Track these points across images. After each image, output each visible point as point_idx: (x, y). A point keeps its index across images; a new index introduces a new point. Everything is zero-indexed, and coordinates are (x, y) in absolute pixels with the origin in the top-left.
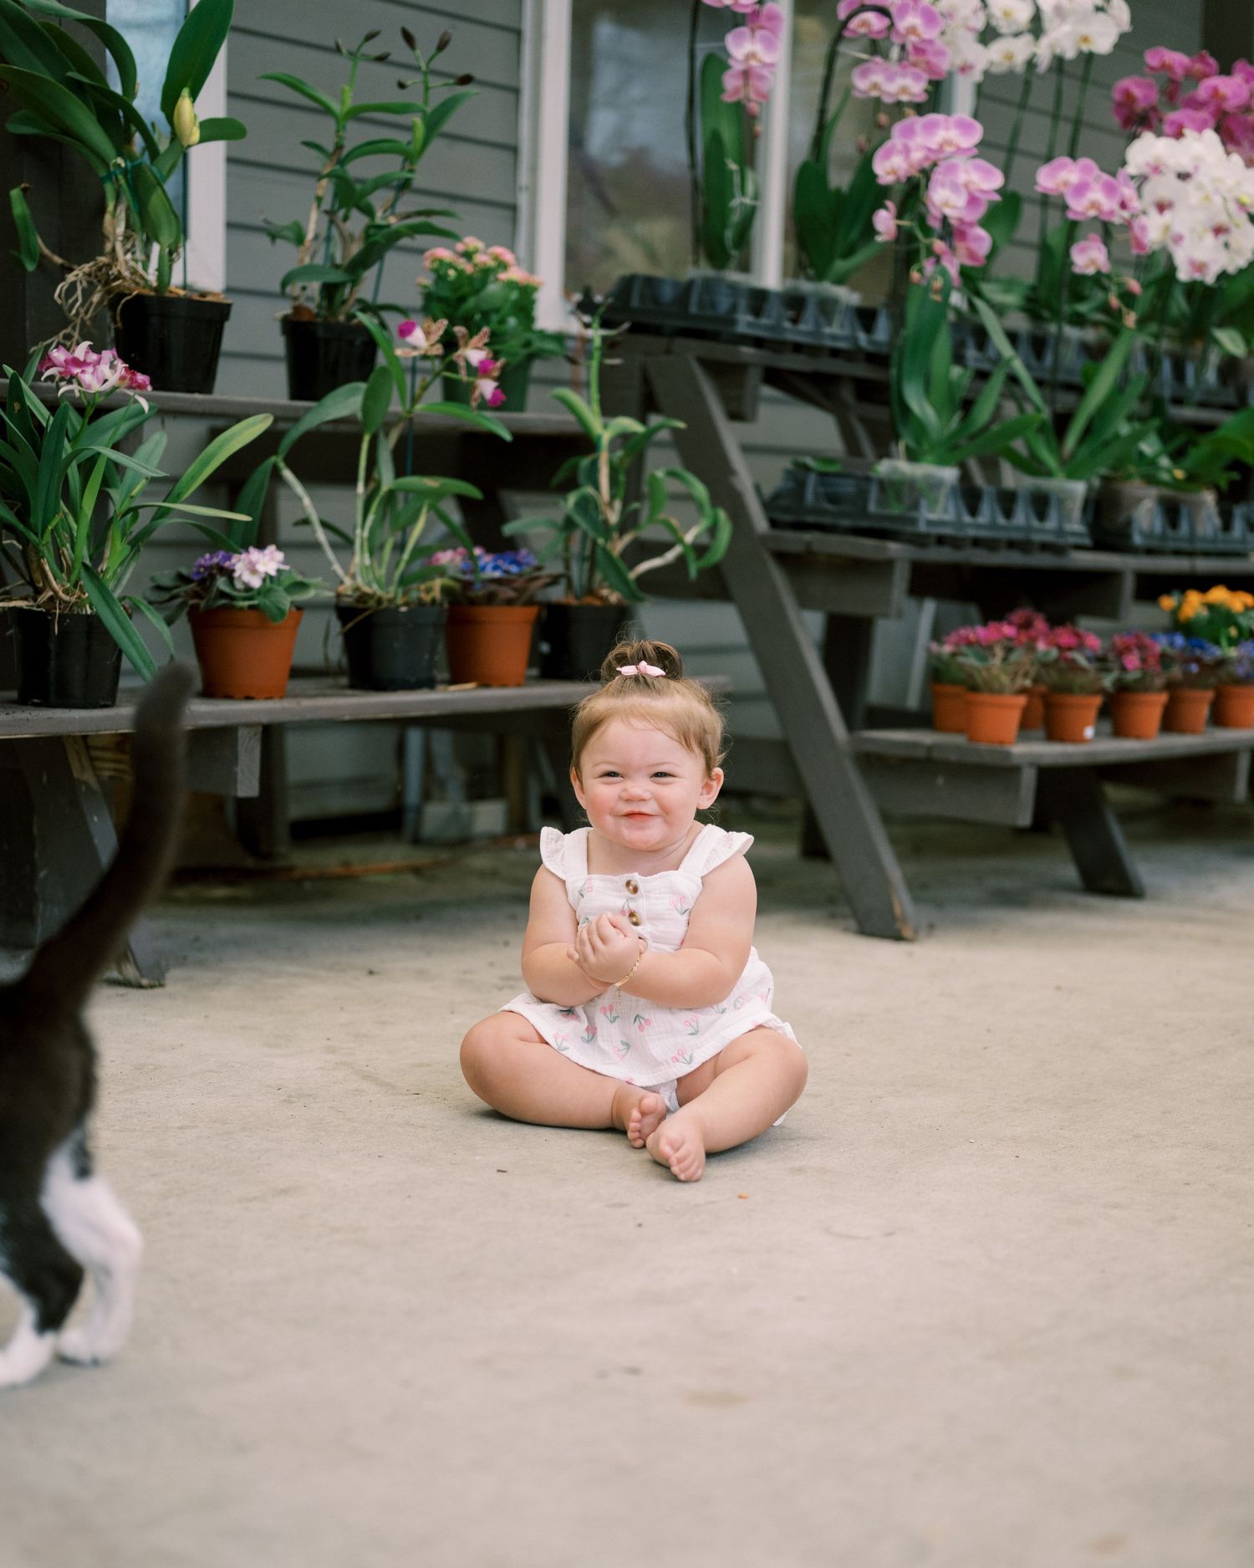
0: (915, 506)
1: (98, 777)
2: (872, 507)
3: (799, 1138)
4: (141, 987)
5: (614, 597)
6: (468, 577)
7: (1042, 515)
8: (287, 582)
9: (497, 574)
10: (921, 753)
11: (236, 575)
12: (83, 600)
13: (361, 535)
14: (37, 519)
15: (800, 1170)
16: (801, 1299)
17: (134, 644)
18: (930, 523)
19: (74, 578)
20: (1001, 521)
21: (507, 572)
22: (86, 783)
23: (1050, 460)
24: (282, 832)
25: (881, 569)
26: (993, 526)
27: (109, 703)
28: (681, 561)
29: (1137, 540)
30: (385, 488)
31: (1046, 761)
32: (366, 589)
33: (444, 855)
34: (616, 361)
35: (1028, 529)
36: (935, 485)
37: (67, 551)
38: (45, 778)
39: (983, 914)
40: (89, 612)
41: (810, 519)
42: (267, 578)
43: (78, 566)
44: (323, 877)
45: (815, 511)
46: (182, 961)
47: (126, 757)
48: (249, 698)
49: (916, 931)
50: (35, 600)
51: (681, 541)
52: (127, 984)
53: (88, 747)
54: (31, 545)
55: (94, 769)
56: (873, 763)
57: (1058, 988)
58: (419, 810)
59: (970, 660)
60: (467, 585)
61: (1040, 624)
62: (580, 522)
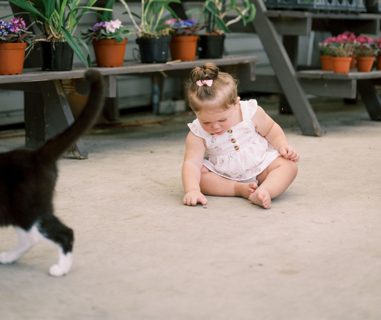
1: (65, 94)
2: (299, 2)
3: (297, 195)
4: (80, 159)
5: (221, 32)
6: (176, 28)
7: (351, 2)
8: (123, 30)
9: (185, 26)
10: (319, 77)
11: (107, 29)
12: (62, 38)
13: (144, 16)
14: (47, 13)
15: (300, 204)
16: (309, 242)
17: (78, 50)
18: (317, 6)
19: (59, 31)
20: (339, 4)
21: (188, 25)
22: (62, 96)
24: (117, 112)
25: (303, 20)
26: (336, 6)
27: (70, 69)
28: (241, 21)
30: (150, 2)
31: (359, 78)
32: (146, 32)
33: (167, 118)
35: (347, 7)
37: (57, 23)
38: (48, 95)
39: (340, 128)
40: (64, 41)
41: (279, 6)
42: (117, 29)
43: (60, 27)
44: (130, 126)
45: (281, 4)
46: (92, 151)
47: (74, 87)
48: (112, 67)
49: (321, 133)
50: (47, 38)
51: (241, 14)
52: (76, 158)
53: (62, 85)
54: (46, 22)
55: (64, 91)
56: (304, 81)
57: (370, 148)
58: (158, 105)
59: (333, 47)
60: (176, 30)
61: (353, 36)
62: (210, 9)
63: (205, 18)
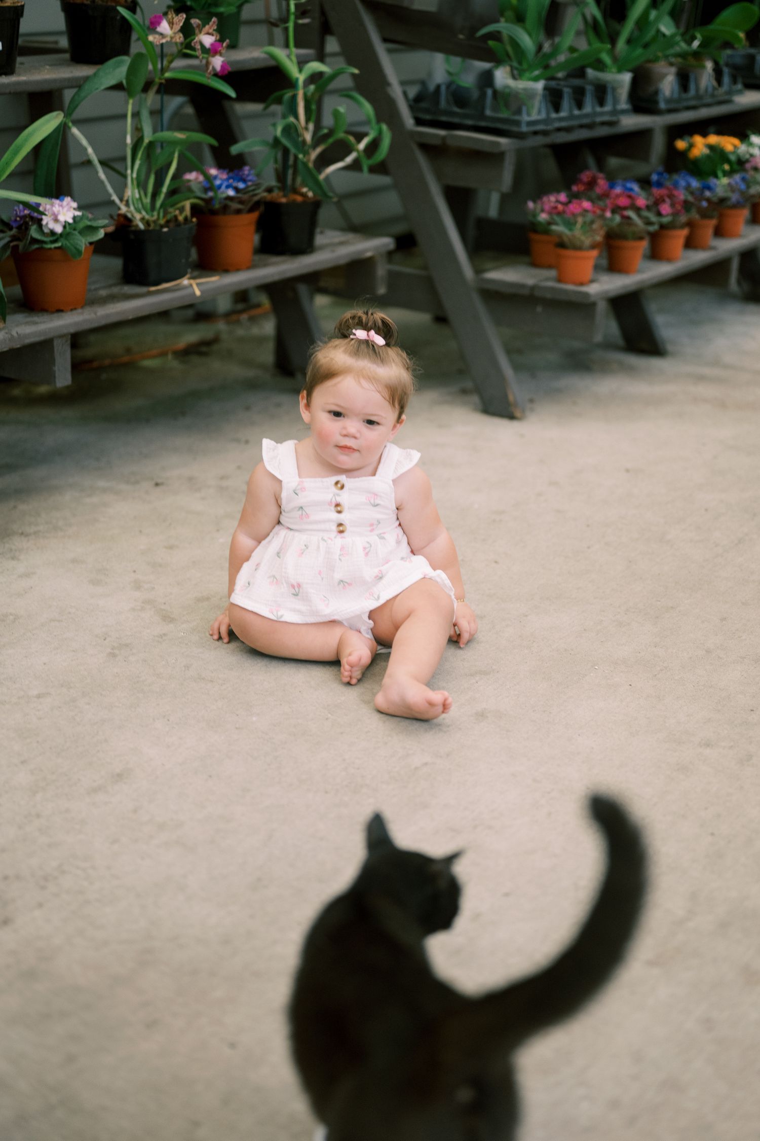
0: (519, 112)
2: (488, 112)
5: (311, 194)
6: (208, 195)
7: (601, 102)
8: (81, 225)
9: (230, 193)
10: (526, 292)
11: (44, 223)
13: (131, 175)
18: (529, 123)
20: (576, 112)
23: (606, 58)
25: (496, 158)
26: (571, 117)
29: (662, 105)
30: (146, 141)
31: (612, 294)
34: (306, 21)
35: (594, 114)
36: (531, 95)
41: (444, 118)
42: (67, 225)
45: (447, 113)
48: (59, 311)
49: (523, 411)
51: (355, 150)
56: (492, 297)
59: (561, 228)
60: (209, 201)
61: (602, 181)
62: (285, 142)
63: (276, 161)
